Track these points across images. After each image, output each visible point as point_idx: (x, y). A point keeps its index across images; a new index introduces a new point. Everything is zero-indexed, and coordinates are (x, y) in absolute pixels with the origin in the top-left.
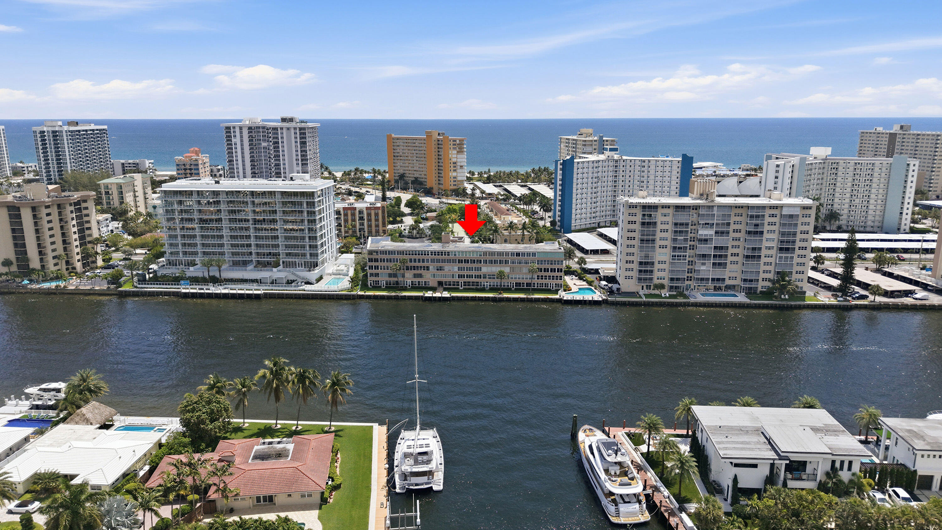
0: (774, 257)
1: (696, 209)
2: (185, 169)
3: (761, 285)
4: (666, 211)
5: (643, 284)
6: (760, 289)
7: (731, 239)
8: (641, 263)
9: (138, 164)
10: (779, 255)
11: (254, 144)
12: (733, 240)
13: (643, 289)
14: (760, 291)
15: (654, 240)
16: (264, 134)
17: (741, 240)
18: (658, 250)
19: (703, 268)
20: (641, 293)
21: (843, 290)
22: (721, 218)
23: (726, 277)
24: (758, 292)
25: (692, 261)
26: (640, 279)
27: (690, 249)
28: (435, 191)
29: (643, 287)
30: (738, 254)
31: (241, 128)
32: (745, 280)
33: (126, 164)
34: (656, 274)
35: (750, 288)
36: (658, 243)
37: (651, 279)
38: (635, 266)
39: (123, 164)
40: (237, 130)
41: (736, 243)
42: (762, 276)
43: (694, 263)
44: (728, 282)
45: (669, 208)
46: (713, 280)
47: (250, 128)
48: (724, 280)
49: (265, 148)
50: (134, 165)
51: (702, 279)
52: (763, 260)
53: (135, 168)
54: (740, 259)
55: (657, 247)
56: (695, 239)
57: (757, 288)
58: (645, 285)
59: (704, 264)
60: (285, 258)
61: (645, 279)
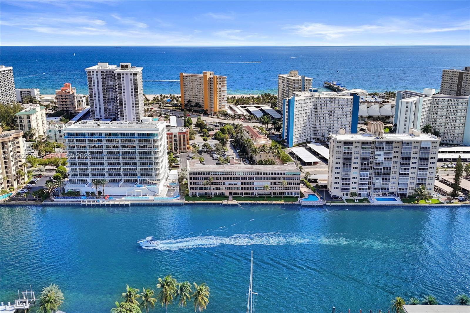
0: (416, 174)
1: (374, 143)
2: (62, 99)
3: (409, 192)
4: (357, 145)
5: (344, 192)
6: (408, 195)
7: (393, 162)
8: (343, 179)
9: (30, 92)
10: (419, 173)
11: (105, 83)
12: (393, 163)
13: (344, 195)
14: (408, 196)
15: (351, 164)
16: (111, 76)
17: (398, 162)
18: (352, 170)
19: (377, 181)
20: (344, 198)
21: (454, 195)
22: (387, 150)
23: (390, 187)
24: (407, 197)
25: (371, 177)
26: (342, 189)
27: (370, 169)
28: (209, 113)
29: (344, 194)
30: (396, 172)
31: (97, 72)
32: (400, 189)
33: (23, 92)
34: (352, 186)
35: (403, 194)
36: (353, 165)
37: (349, 189)
38: (340, 181)
39: (21, 92)
40: (95, 73)
41: (395, 165)
42: (410, 186)
43: (372, 178)
44: (391, 190)
45: (359, 143)
46: (382, 189)
47: (102, 72)
48: (388, 189)
49: (111, 85)
50: (28, 93)
51: (377, 189)
52: (410, 176)
53: (28, 95)
54: (397, 175)
55: (352, 168)
56: (373, 163)
57: (406, 194)
58: (345, 193)
59: (377, 179)
60: (141, 177)
61: (346, 189)
